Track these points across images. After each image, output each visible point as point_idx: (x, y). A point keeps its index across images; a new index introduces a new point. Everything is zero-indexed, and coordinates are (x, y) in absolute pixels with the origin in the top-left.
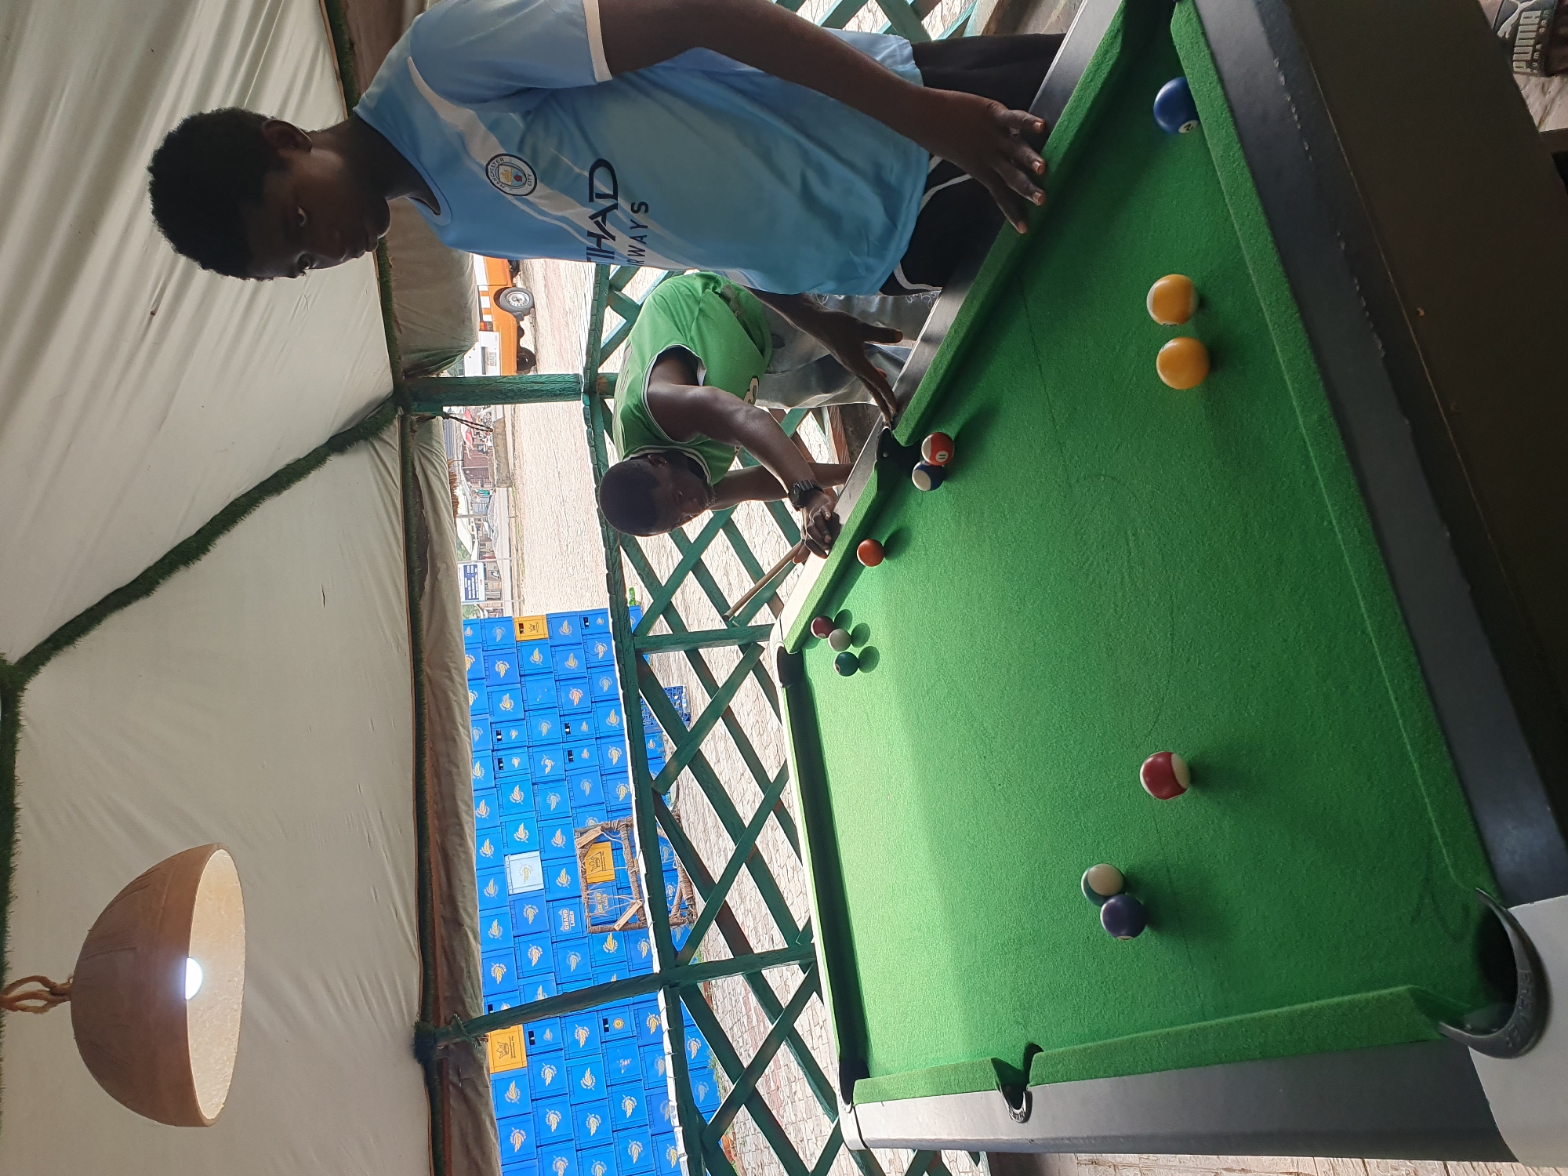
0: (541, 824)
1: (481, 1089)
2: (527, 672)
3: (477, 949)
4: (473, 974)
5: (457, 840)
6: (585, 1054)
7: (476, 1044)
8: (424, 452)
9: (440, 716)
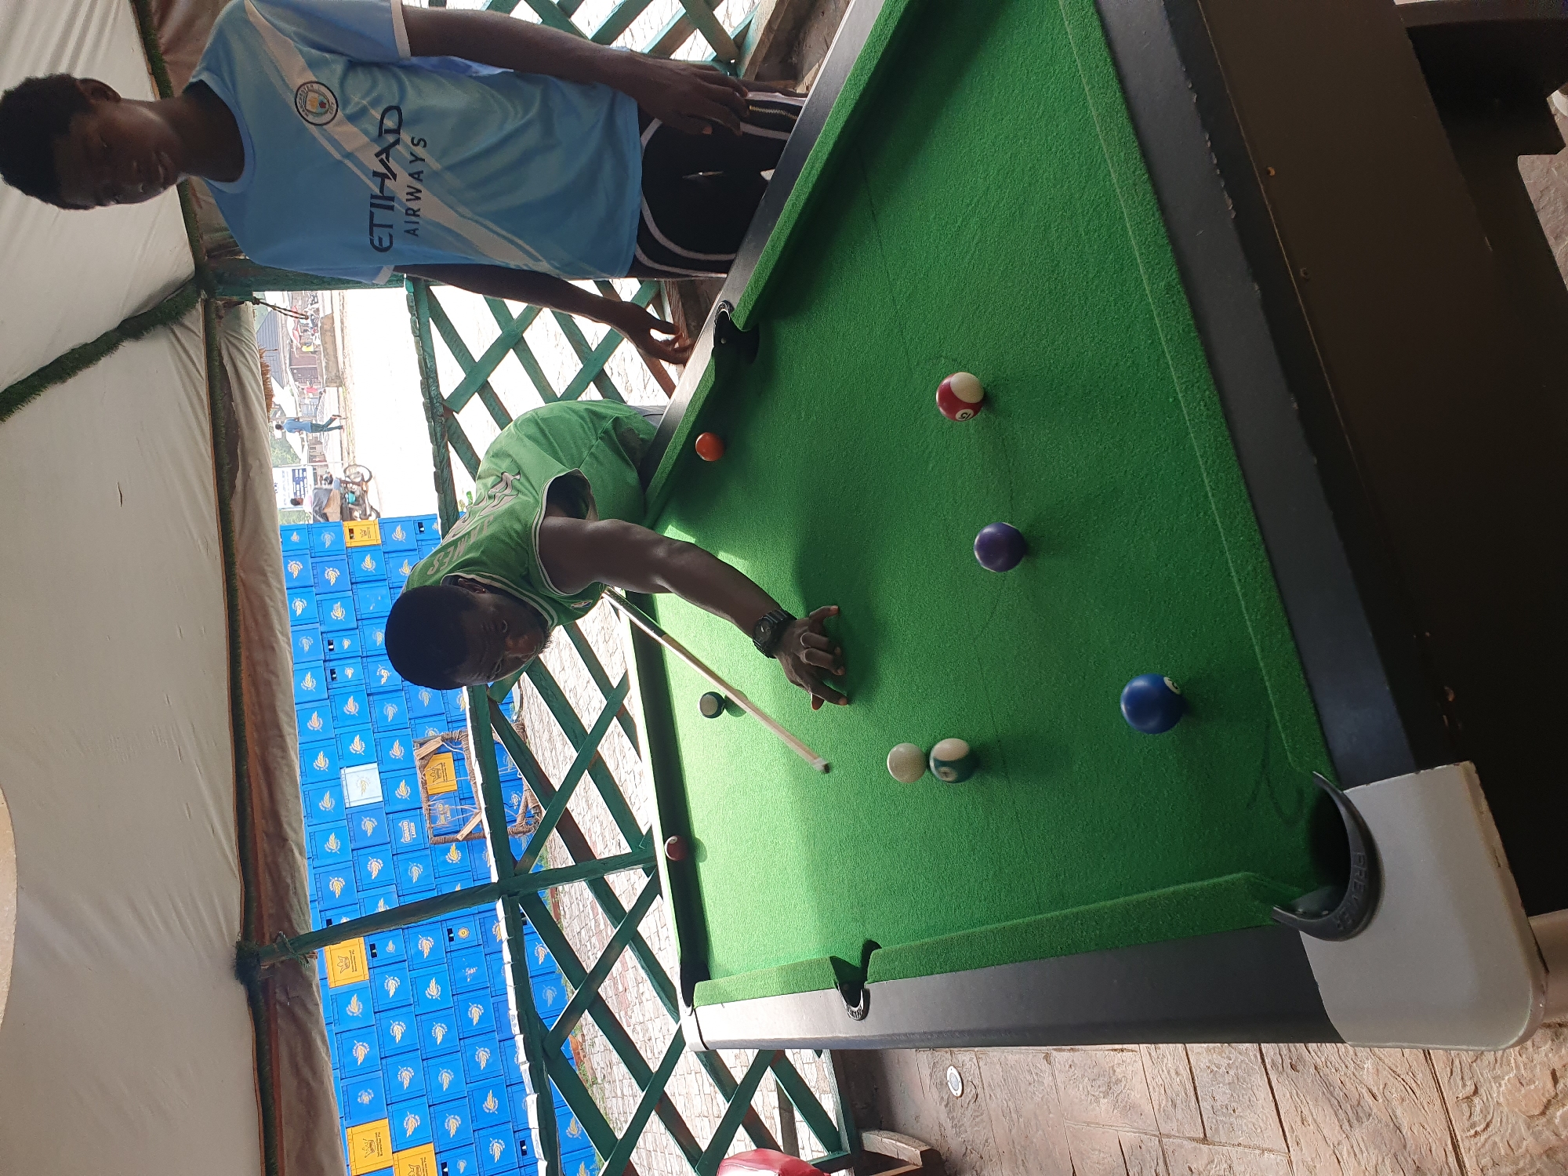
0: (377, 736)
1: (311, 1007)
2: (358, 580)
3: (304, 866)
4: (300, 891)
5: (276, 751)
6: (431, 964)
7: (304, 962)
8: (231, 339)
9: (257, 623)
